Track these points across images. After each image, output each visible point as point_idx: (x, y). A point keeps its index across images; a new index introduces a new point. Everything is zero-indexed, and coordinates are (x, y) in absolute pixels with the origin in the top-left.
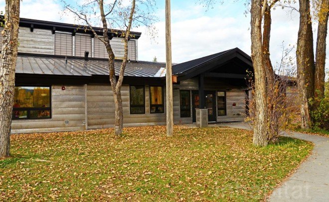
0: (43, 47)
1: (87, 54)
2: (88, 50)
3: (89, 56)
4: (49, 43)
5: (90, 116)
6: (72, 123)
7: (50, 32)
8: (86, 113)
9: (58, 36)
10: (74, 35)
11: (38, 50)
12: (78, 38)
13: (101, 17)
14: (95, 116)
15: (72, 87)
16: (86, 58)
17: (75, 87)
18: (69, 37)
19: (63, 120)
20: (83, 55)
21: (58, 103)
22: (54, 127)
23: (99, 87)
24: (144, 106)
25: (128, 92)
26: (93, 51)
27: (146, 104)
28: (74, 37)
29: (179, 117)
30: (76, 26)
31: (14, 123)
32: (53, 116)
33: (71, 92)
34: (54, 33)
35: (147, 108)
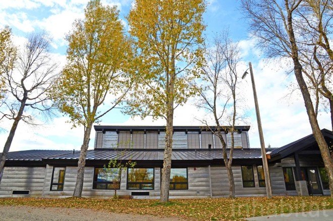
0: (180, 144)
1: (210, 146)
2: (211, 143)
3: (212, 148)
4: (184, 141)
5: (214, 189)
6: (201, 193)
7: (184, 133)
8: (211, 186)
9: (190, 135)
10: (200, 133)
11: (177, 146)
12: (203, 135)
13: (215, 121)
14: (217, 189)
15: (200, 168)
16: (210, 149)
17: (203, 168)
18: (197, 135)
19: (195, 191)
20: (207, 147)
21: (192, 179)
22: (190, 195)
23: (218, 168)
24: (253, 181)
25: (240, 170)
26: (214, 143)
27: (255, 180)
28: (200, 135)
29: (285, 190)
30: (201, 127)
31: (171, 192)
32: (189, 188)
33: (200, 172)
34: (186, 133)
35: (257, 183)
